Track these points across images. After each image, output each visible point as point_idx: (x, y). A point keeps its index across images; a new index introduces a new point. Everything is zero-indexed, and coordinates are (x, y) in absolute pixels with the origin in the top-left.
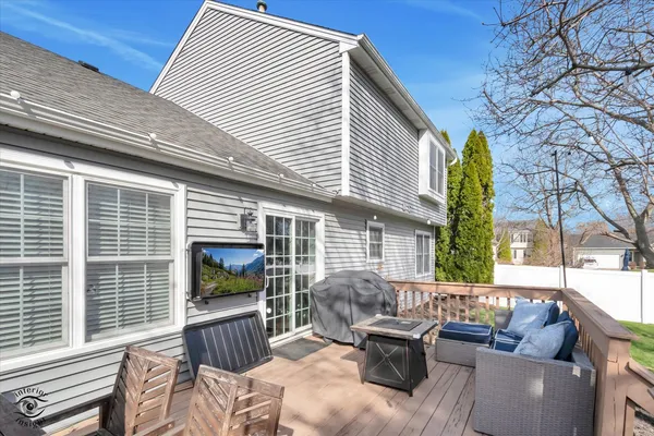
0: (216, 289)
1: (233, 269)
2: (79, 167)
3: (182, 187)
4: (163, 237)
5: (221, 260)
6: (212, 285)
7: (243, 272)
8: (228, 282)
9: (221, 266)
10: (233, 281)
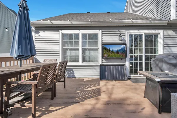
0: (108, 56)
1: (113, 51)
2: (81, 31)
3: (101, 31)
4: (96, 43)
5: (109, 48)
6: (107, 55)
7: (117, 52)
8: (112, 55)
9: (109, 50)
10: (114, 54)
